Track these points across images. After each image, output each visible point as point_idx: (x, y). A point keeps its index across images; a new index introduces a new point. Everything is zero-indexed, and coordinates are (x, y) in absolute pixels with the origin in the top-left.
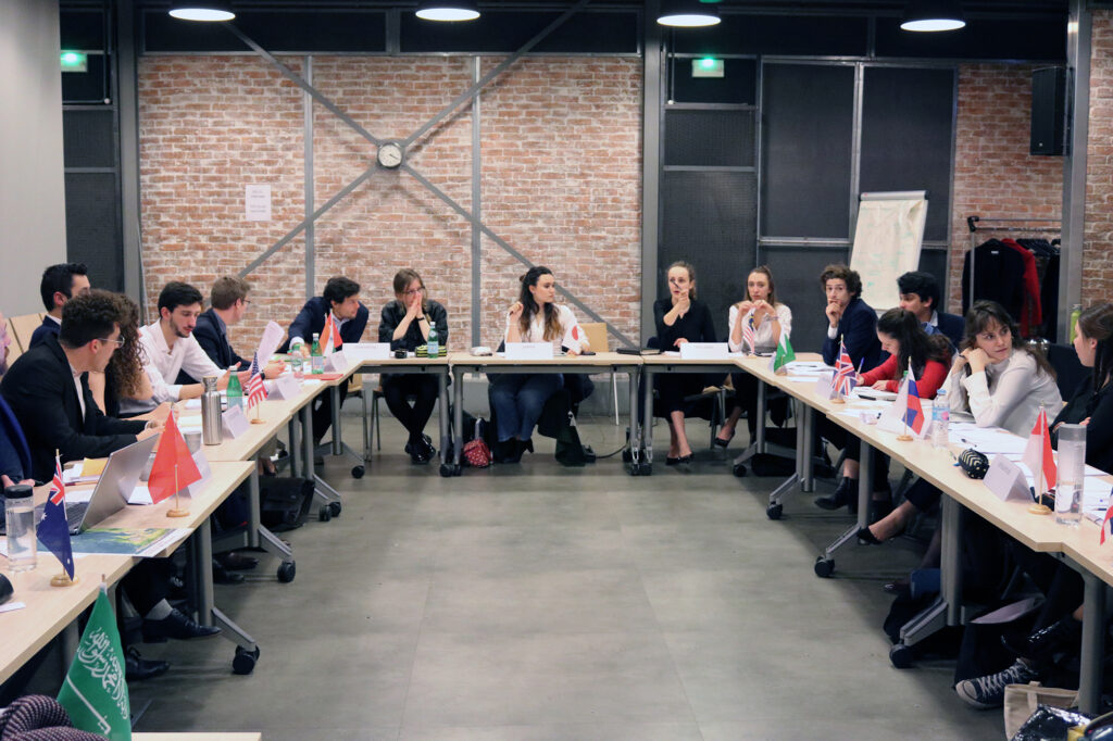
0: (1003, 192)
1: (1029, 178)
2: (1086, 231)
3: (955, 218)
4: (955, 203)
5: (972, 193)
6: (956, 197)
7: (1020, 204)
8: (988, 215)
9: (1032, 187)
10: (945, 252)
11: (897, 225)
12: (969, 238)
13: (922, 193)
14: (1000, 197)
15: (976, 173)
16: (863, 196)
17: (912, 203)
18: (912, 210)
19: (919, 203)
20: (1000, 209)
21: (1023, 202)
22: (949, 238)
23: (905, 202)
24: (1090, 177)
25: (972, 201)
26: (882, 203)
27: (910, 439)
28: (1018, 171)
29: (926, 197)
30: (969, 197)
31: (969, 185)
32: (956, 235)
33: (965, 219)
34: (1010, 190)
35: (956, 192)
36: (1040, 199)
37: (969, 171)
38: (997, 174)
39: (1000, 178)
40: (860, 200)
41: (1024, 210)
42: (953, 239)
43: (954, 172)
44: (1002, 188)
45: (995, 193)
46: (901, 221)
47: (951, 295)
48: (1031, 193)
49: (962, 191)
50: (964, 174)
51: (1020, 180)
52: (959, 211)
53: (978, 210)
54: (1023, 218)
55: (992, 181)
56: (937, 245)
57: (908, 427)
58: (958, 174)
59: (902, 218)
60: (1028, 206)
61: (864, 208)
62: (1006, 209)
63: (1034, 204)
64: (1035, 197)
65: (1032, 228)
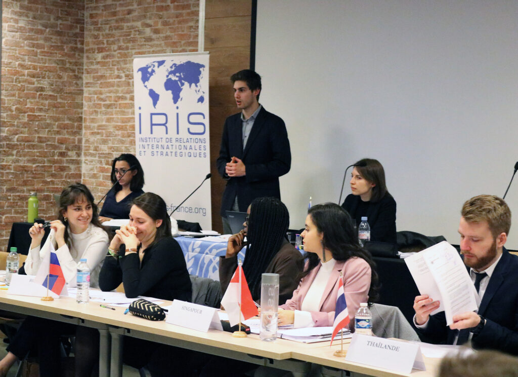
57: (49, 290)
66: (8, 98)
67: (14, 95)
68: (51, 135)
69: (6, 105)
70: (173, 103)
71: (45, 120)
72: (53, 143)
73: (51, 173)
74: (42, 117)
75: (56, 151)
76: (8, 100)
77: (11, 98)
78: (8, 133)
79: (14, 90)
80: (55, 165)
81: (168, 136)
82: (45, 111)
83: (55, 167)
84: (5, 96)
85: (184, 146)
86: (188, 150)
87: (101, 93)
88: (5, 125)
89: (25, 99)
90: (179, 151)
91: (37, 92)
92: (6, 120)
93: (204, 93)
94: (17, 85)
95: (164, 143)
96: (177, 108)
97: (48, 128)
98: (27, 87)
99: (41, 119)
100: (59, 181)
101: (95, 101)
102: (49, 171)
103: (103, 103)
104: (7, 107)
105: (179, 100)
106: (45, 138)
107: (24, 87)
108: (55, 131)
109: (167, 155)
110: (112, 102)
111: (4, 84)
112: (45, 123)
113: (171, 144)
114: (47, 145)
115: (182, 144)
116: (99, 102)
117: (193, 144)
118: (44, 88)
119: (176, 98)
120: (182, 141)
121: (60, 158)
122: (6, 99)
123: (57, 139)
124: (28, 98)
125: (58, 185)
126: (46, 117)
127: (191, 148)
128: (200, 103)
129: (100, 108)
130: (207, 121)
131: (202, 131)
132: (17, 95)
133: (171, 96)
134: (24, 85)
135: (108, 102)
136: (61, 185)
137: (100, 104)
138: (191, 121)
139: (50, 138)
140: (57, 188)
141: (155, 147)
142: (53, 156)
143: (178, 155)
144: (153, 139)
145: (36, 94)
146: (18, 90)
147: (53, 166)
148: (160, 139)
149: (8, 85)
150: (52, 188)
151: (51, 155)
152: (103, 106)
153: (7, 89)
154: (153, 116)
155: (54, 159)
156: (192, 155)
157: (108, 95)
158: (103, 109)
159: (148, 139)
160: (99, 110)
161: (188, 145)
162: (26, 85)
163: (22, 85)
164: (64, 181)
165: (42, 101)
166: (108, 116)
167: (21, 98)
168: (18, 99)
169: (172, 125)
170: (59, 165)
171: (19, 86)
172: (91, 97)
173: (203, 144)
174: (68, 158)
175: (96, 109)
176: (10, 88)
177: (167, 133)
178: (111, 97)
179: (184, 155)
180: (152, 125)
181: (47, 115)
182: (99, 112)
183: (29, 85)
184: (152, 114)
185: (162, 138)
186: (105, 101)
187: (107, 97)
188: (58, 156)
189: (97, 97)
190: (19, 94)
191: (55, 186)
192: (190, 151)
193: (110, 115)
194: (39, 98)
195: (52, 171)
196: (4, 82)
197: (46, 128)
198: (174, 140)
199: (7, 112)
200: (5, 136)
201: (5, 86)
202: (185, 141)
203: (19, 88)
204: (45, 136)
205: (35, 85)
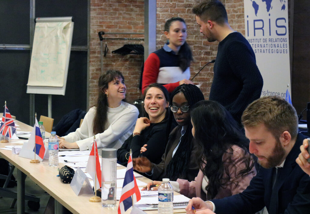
0: (118, 18)
1: (132, 10)
2: (158, 40)
3: (92, 32)
4: (91, 24)
5: (100, 18)
6: (92, 21)
7: (128, 25)
8: (110, 31)
9: (134, 15)
10: (87, 52)
11: (57, 37)
12: (100, 44)
13: (70, 18)
14: (116, 21)
15: (102, 7)
16: (37, 19)
17: (65, 24)
18: (65, 28)
19: (69, 24)
20: (116, 28)
21: (129, 23)
22: (88, 44)
23: (61, 23)
24: (158, 9)
25: (100, 23)
26: (48, 24)
27: (38, 162)
28: (126, 6)
29: (73, 20)
30: (98, 20)
31: (99, 14)
32: (92, 42)
33: (97, 33)
34: (121, 16)
35: (91, 17)
36: (138, 22)
37: (98, 6)
38: (114, 7)
39: (116, 10)
40: (35, 22)
41: (130, 28)
42: (90, 45)
43: (90, 6)
44: (117, 15)
45: (114, 18)
46: (59, 34)
47: (91, 77)
48: (133, 19)
49: (95, 17)
50: (96, 7)
51: (127, 11)
52: (93, 29)
53: (104, 28)
54: (130, 33)
55: (112, 11)
56: (82, 48)
57: (36, 155)
58: (92, 7)
59: (59, 33)
60: (132, 26)
61: (38, 27)
62: (120, 28)
63: (135, 24)
64: (135, 21)
65: (134, 38)
66: (162, 13)
67: (167, 11)
68: (198, 39)
69: (161, 18)
70: (267, 11)
71: (193, 28)
72: (200, 45)
73: (198, 67)
74: (190, 26)
75: (202, 51)
76: (162, 14)
77: (165, 13)
78: (163, 38)
79: (167, 7)
80: (202, 61)
81: (265, 37)
82: (193, 22)
83: (202, 62)
84: (160, 12)
85: (274, 44)
86: (276, 48)
87: (235, 7)
88: (160, 33)
89: (176, 13)
90: (271, 49)
91: (186, 8)
92: (160, 29)
93: (285, 2)
94: (169, 4)
95: (262, 43)
96: (269, 15)
97: (195, 34)
98: (178, 4)
99: (190, 27)
100: (205, 73)
101: (231, 13)
102: (197, 66)
103: (236, 14)
104: (161, 20)
105: (271, 8)
106: (193, 41)
107: (176, 5)
108: (201, 36)
109: (264, 52)
110: (241, 13)
111: (159, 3)
112: (193, 31)
113: (266, 43)
114: (194, 46)
115: (273, 43)
116: (234, 14)
117: (279, 43)
118: (192, 5)
119: (269, 7)
120: (273, 41)
121: (206, 56)
122: (161, 14)
123: (203, 42)
124: (179, 13)
125: (205, 76)
126: (194, 26)
127: (278, 47)
128: (283, 10)
129: (234, 18)
130: (287, 25)
131: (284, 33)
132: (169, 11)
133: (266, 6)
134: (175, 3)
135: (239, 13)
136: (207, 76)
137: (234, 15)
138: (278, 25)
139: (197, 41)
140: (204, 78)
141: (257, 46)
142: (200, 55)
143: (271, 52)
144: (256, 40)
145: (185, 9)
146: (170, 7)
147: (200, 62)
148: (260, 40)
149: (162, 4)
150: (200, 78)
151: (199, 54)
152: (236, 16)
153: (161, 6)
154: (256, 22)
155: (201, 57)
156: (279, 52)
157: (239, 8)
158: (236, 19)
159: (253, 40)
160: (234, 20)
161: (276, 43)
162: (177, 3)
163: (173, 3)
164: (209, 73)
165: (190, 15)
166: (239, 24)
167: (173, 13)
168: (170, 14)
169: (266, 28)
170: (205, 61)
171: (171, 4)
172: (229, 10)
173: (285, 43)
174: (212, 56)
175: (232, 19)
176: (163, 6)
177: (263, 35)
178: (240, 9)
179: (274, 52)
180: (255, 29)
181: (194, 25)
182: (234, 21)
183: (179, 3)
184: (255, 21)
185: (260, 39)
186: (237, 12)
187: (238, 9)
188: (204, 55)
189: (233, 10)
190: (171, 10)
191: (202, 77)
192: (278, 48)
193: (240, 23)
194: (188, 12)
195: (199, 66)
196: (159, 2)
197: (194, 34)
198: (268, 40)
199: (161, 23)
200: (160, 41)
201: (159, 5)
202: (274, 41)
203: (171, 6)
204: (194, 40)
205: (184, 3)
